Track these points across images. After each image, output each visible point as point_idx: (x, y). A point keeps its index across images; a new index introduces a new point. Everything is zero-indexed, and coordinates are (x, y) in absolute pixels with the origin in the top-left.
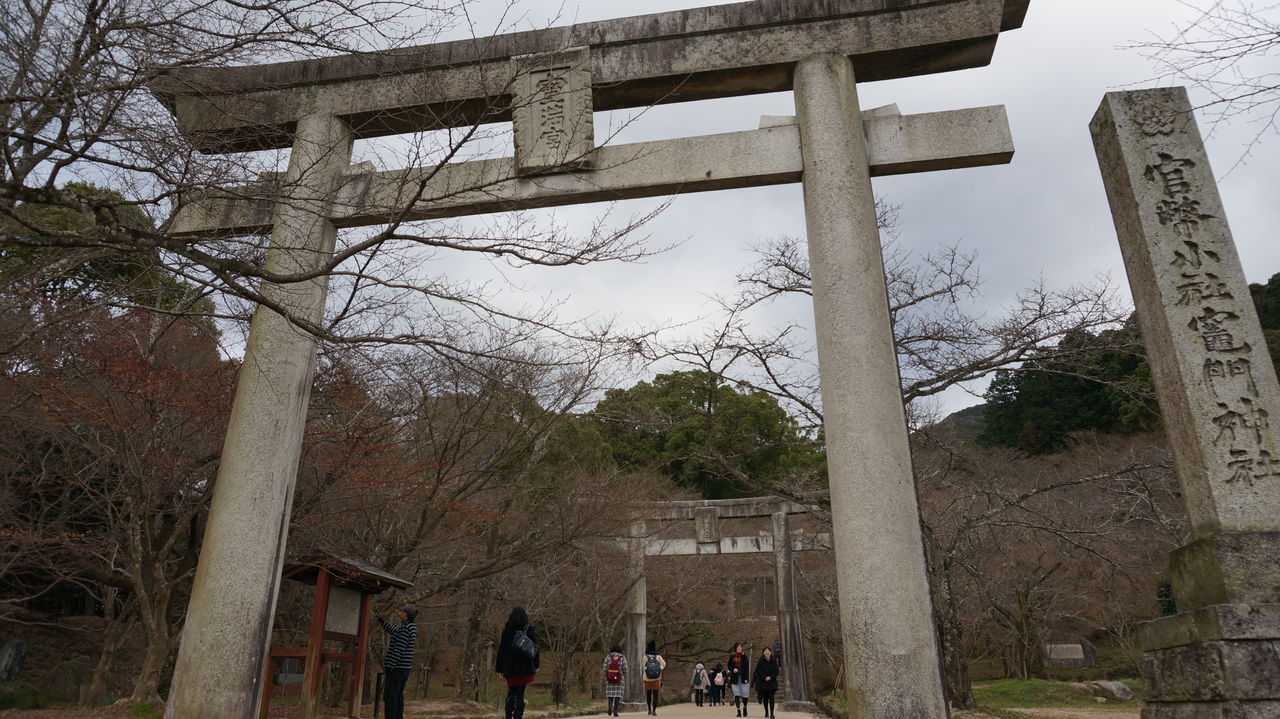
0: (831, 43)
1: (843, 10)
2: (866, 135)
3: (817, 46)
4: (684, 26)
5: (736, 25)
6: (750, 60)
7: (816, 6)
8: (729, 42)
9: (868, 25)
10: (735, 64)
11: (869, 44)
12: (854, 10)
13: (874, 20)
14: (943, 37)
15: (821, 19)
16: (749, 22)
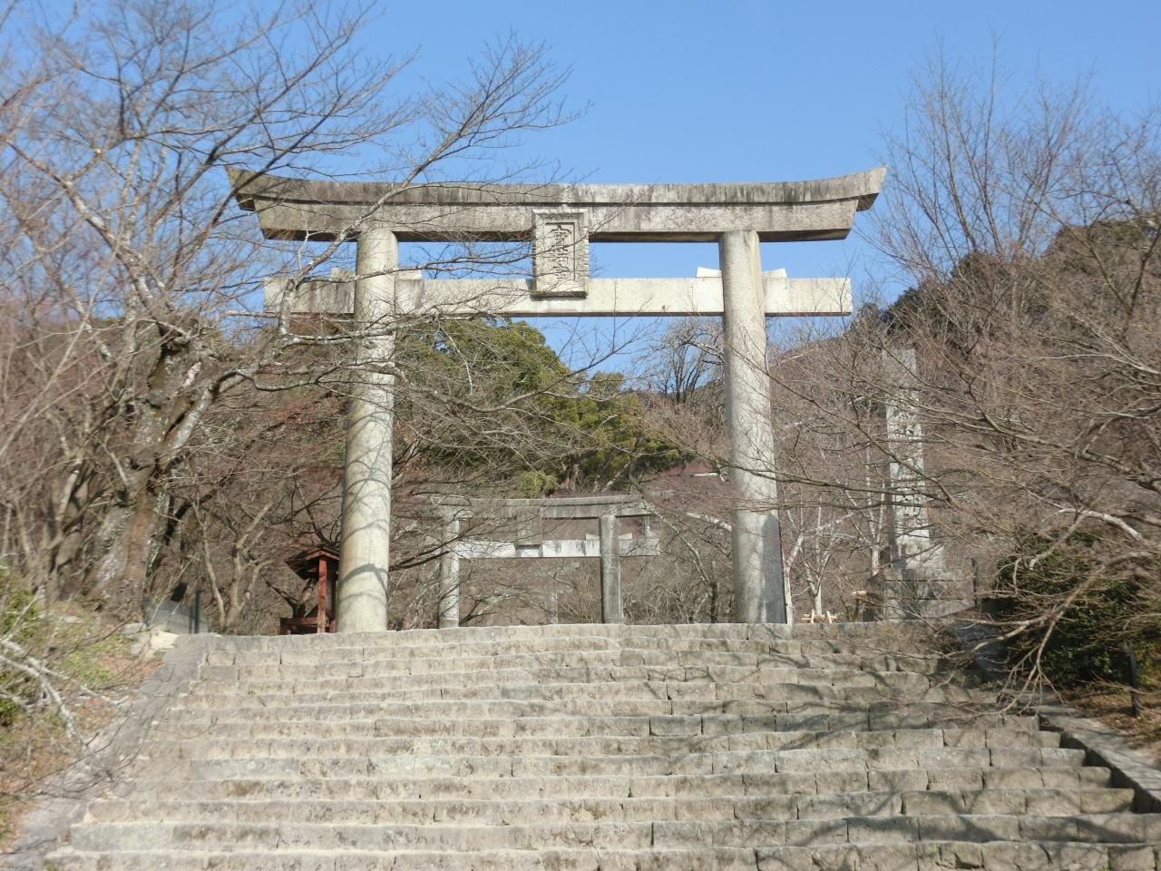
0: (746, 222)
1: (756, 199)
2: (764, 290)
3: (738, 222)
4: (650, 197)
5: (685, 201)
6: (693, 228)
7: (739, 195)
8: (680, 212)
9: (771, 212)
10: (682, 229)
11: (771, 226)
12: (763, 201)
13: (775, 208)
14: (818, 226)
15: (742, 204)
16: (694, 200)
